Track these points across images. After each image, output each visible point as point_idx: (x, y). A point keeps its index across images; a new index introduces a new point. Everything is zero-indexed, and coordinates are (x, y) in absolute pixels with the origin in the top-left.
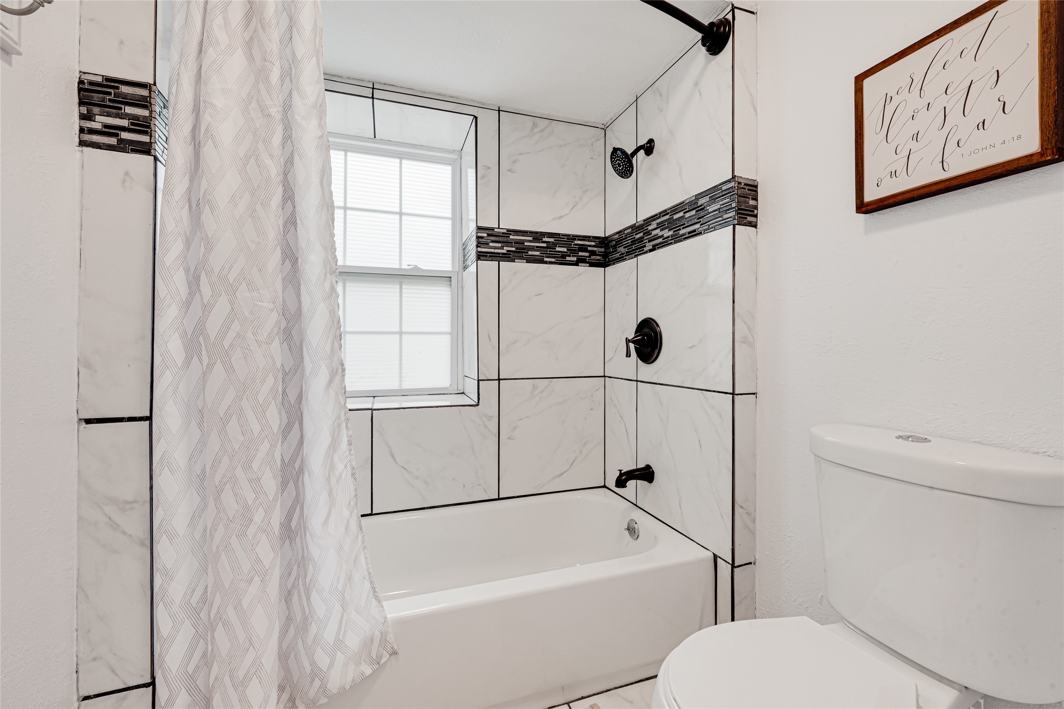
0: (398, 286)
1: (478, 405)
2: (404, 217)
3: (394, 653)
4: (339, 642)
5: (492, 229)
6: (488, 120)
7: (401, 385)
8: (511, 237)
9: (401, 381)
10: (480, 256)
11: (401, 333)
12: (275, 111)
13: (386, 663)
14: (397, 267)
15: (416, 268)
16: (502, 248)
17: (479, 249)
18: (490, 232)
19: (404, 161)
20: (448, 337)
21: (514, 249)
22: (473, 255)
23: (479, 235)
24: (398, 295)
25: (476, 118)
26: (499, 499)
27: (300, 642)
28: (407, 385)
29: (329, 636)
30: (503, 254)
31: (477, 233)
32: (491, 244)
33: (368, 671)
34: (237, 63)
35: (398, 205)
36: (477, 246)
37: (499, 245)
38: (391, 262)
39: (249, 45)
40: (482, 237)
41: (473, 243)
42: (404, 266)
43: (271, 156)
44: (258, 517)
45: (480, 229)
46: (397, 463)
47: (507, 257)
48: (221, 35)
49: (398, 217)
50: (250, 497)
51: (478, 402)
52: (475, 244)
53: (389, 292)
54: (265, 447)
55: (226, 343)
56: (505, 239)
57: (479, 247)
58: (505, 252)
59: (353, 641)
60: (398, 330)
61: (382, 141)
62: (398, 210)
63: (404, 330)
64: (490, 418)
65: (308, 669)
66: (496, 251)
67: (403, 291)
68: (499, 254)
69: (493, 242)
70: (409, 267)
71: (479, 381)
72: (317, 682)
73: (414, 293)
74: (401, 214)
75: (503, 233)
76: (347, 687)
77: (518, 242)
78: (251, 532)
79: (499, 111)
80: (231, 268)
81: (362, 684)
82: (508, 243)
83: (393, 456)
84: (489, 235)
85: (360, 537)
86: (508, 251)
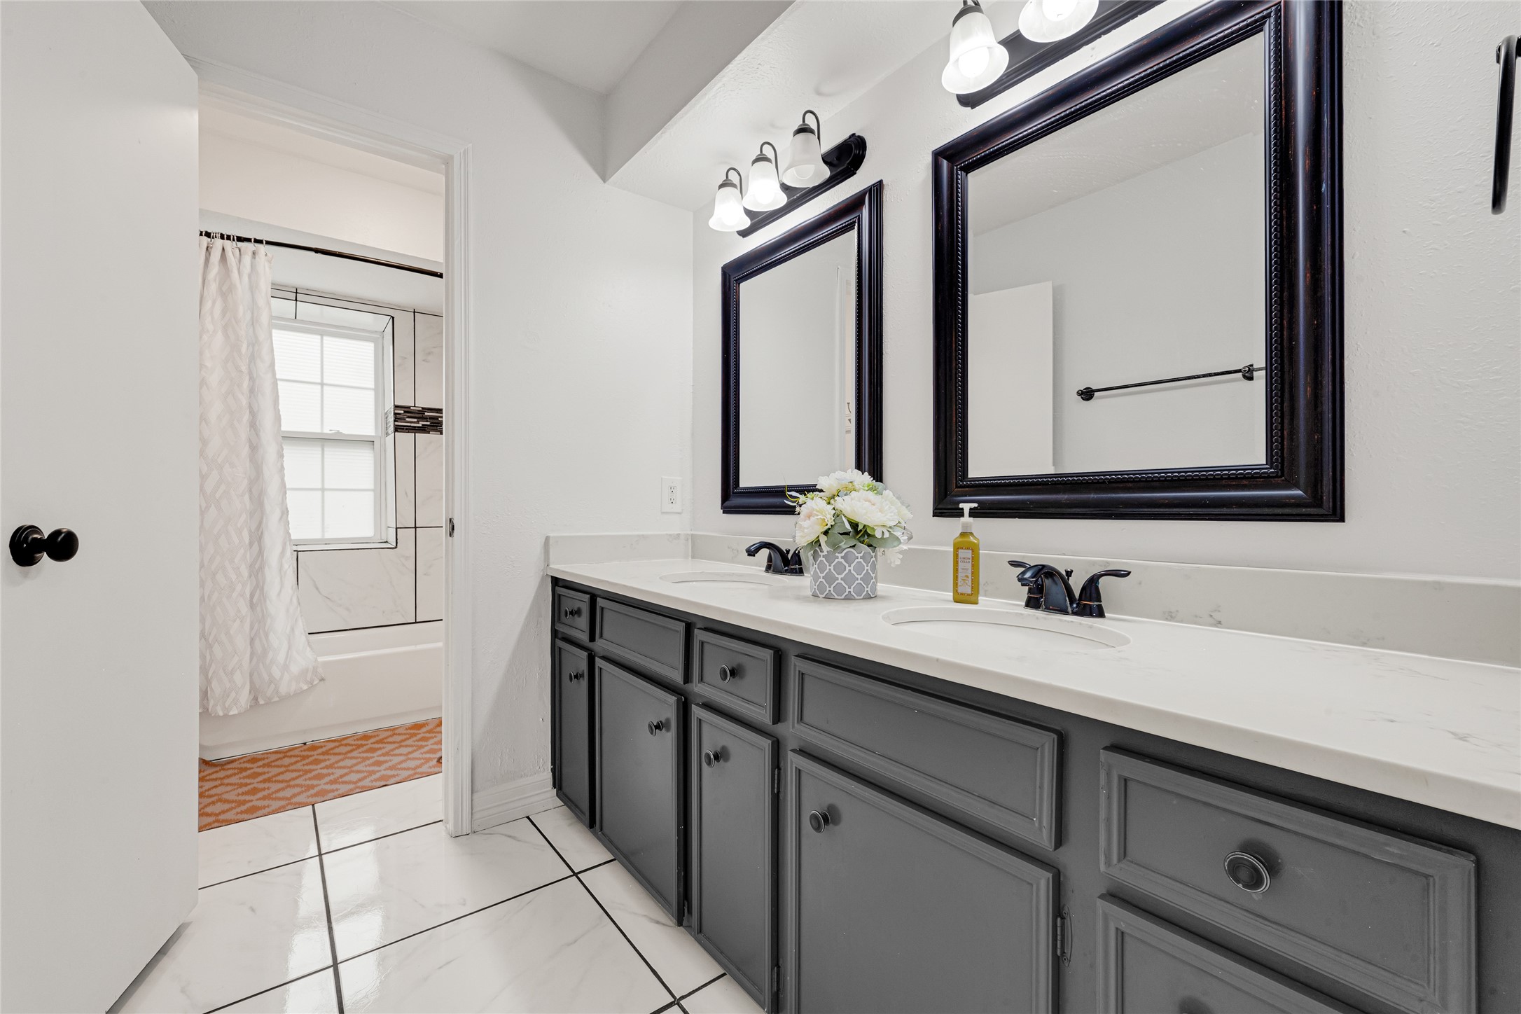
0: (320, 449)
1: (396, 548)
2: (325, 387)
3: (322, 680)
4: (285, 667)
5: (409, 407)
6: (404, 321)
7: (323, 535)
8: (426, 414)
9: (323, 532)
10: (397, 429)
11: (323, 490)
12: (244, 368)
13: (316, 685)
14: (319, 431)
15: (338, 432)
16: (418, 422)
17: (396, 423)
18: (406, 410)
19: (325, 338)
20: (371, 494)
21: (429, 423)
22: (391, 429)
23: (396, 412)
24: (320, 456)
25: (393, 318)
26: (416, 622)
27: (261, 665)
28: (328, 536)
29: (281, 658)
30: (418, 427)
31: (394, 410)
32: (407, 419)
33: (305, 687)
34: (219, 338)
35: (319, 377)
36: (395, 421)
37: (416, 420)
38: (313, 427)
39: (225, 328)
40: (399, 414)
41: (391, 418)
42: (326, 431)
43: (243, 394)
44: (239, 587)
45: (396, 407)
46: (319, 592)
47: (423, 430)
48: (210, 327)
49: (319, 387)
50: (234, 577)
51: (397, 545)
52: (393, 419)
53: (313, 453)
54: (242, 551)
55: (217, 496)
56: (421, 415)
57: (397, 421)
58: (421, 425)
59: (295, 669)
60: (320, 486)
61: (303, 322)
62: (319, 381)
63: (326, 487)
64: (407, 558)
65: (266, 678)
66: (412, 425)
67: (325, 453)
68: (415, 427)
69: (409, 417)
70: (331, 432)
71: (397, 528)
72: (273, 686)
73: (335, 455)
74: (322, 384)
75: (418, 411)
76: (292, 694)
77: (431, 418)
78: (235, 595)
79: (414, 312)
80: (219, 455)
81: (300, 694)
82: (424, 419)
83: (317, 589)
84: (405, 412)
85: (299, 609)
86: (423, 425)
